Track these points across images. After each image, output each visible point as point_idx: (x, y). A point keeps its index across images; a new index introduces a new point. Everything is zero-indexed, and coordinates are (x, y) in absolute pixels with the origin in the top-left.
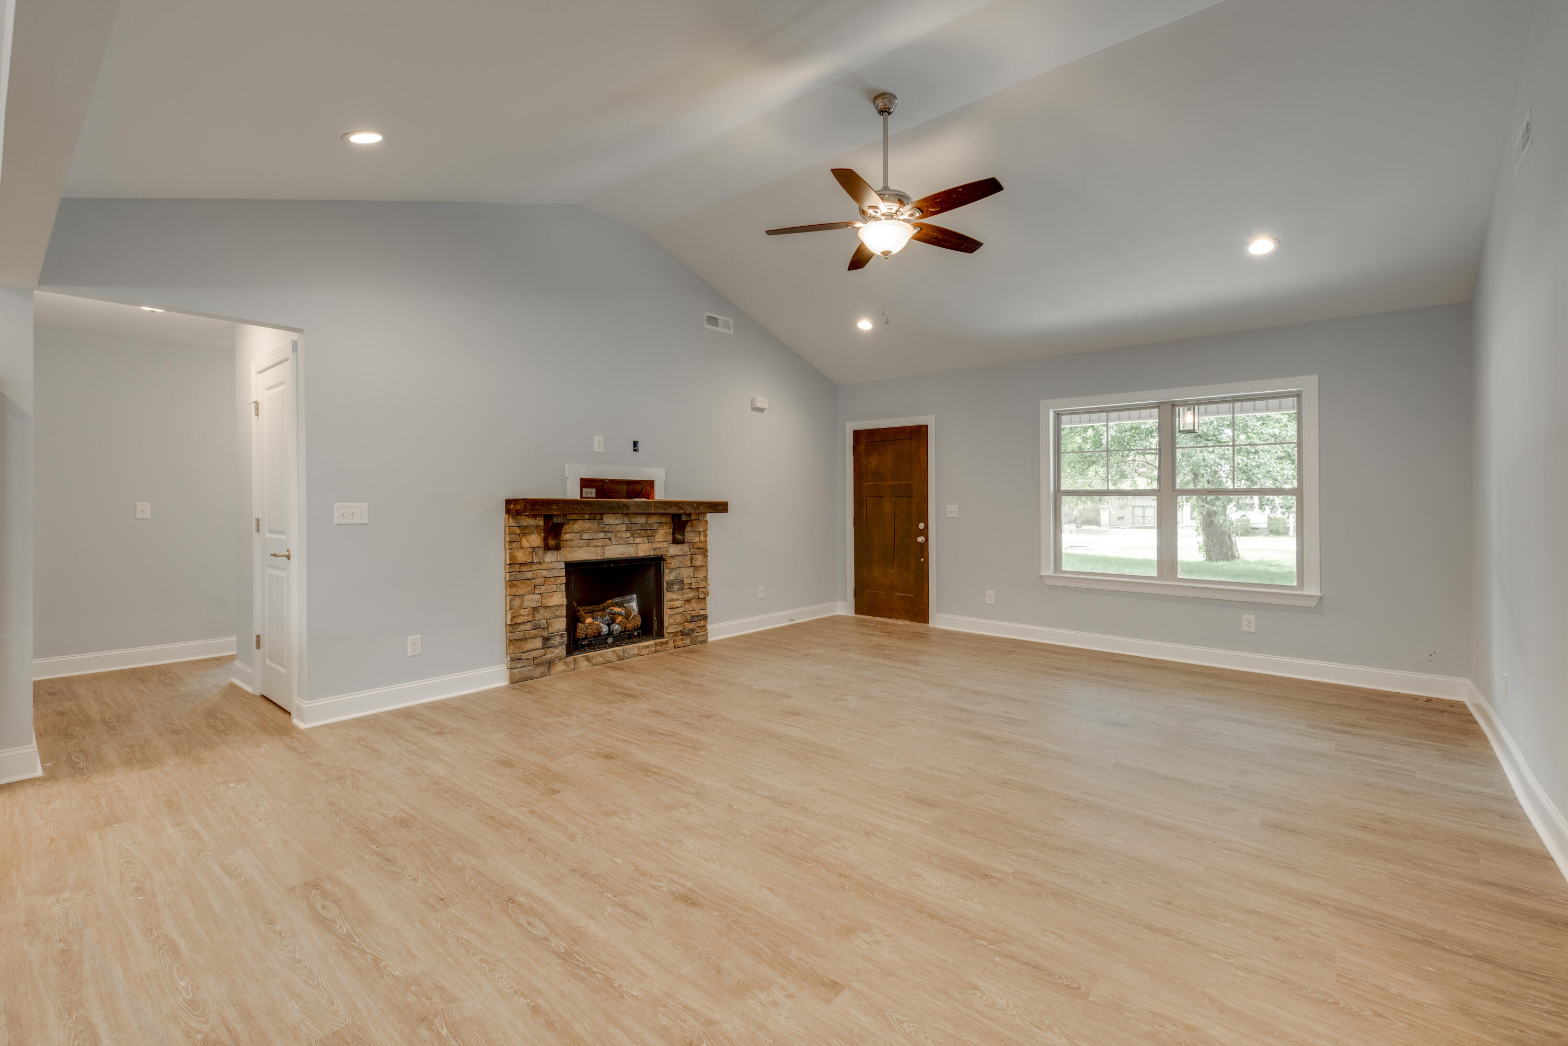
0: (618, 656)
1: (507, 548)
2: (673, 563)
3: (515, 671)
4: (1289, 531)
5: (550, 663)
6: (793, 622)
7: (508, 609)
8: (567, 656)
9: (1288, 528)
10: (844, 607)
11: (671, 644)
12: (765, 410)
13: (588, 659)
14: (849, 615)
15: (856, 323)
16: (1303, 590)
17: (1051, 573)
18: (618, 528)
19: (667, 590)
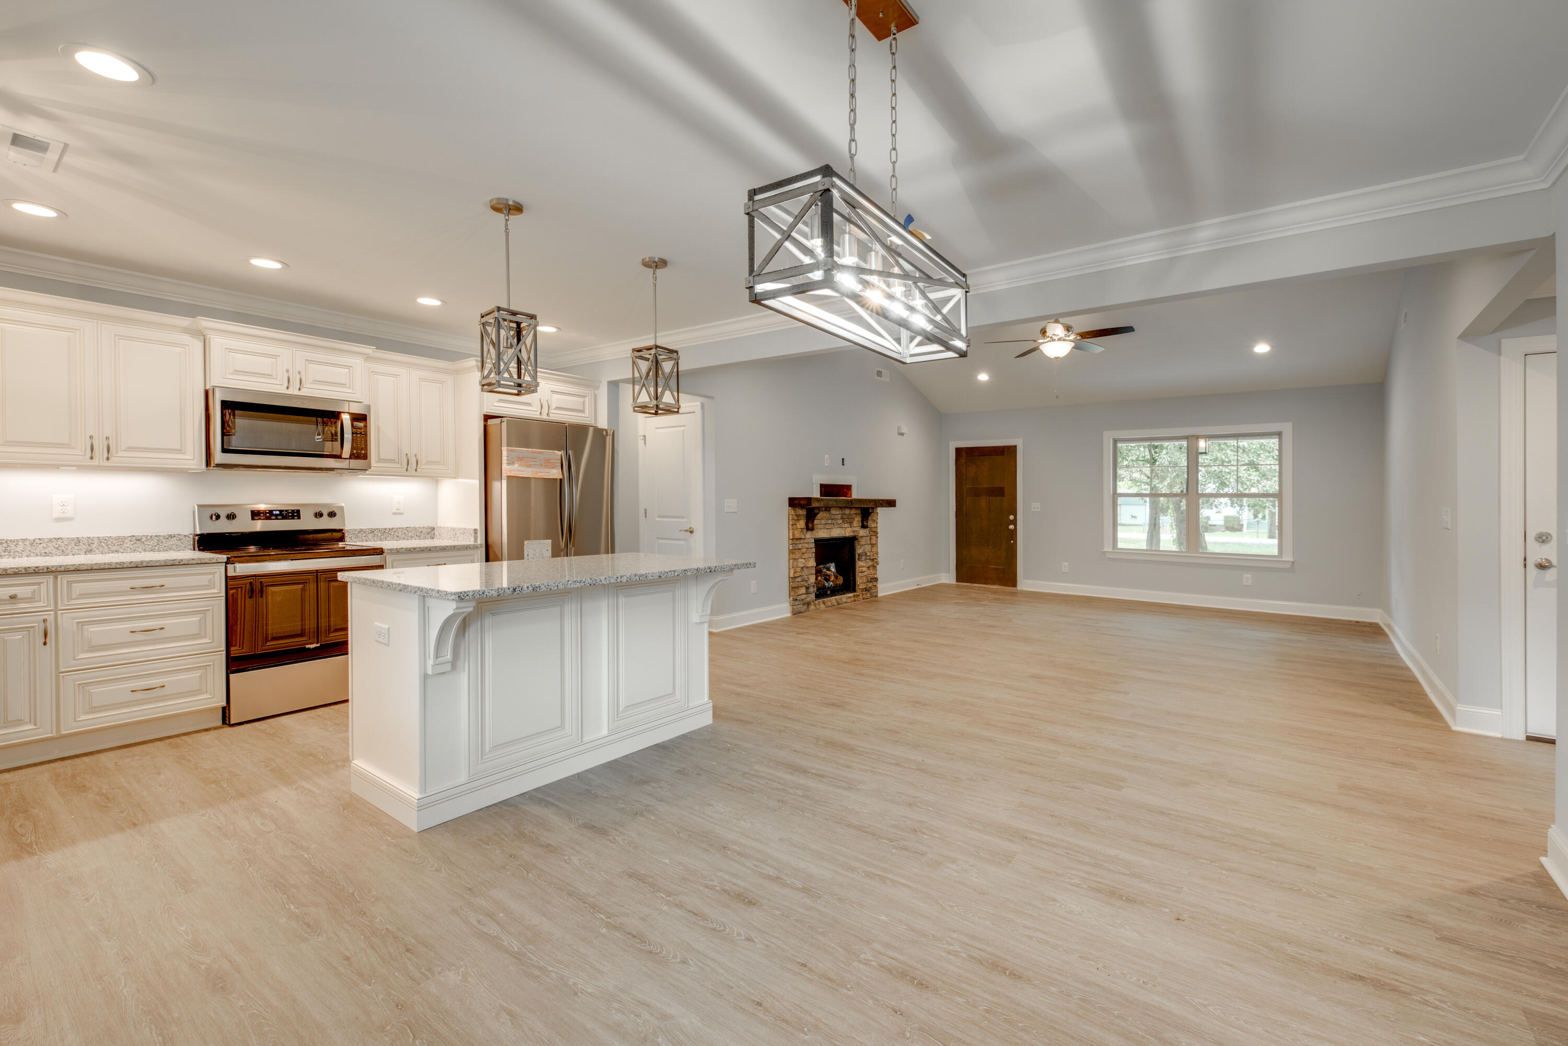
0: (837, 602)
1: (791, 529)
2: (863, 541)
3: (794, 607)
4: (1243, 528)
5: (808, 604)
6: (919, 587)
7: (791, 567)
8: (815, 600)
9: (1242, 525)
10: (948, 577)
11: (861, 597)
12: (905, 435)
13: (824, 603)
14: (952, 583)
15: (977, 376)
16: (1282, 558)
17: (1110, 550)
18: (836, 517)
19: (859, 560)
